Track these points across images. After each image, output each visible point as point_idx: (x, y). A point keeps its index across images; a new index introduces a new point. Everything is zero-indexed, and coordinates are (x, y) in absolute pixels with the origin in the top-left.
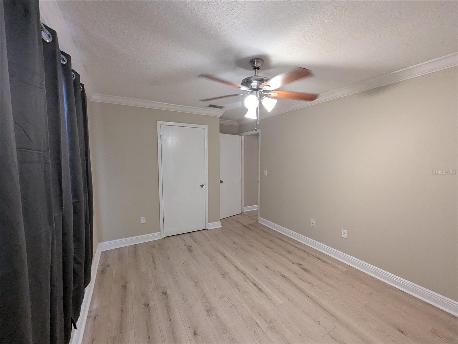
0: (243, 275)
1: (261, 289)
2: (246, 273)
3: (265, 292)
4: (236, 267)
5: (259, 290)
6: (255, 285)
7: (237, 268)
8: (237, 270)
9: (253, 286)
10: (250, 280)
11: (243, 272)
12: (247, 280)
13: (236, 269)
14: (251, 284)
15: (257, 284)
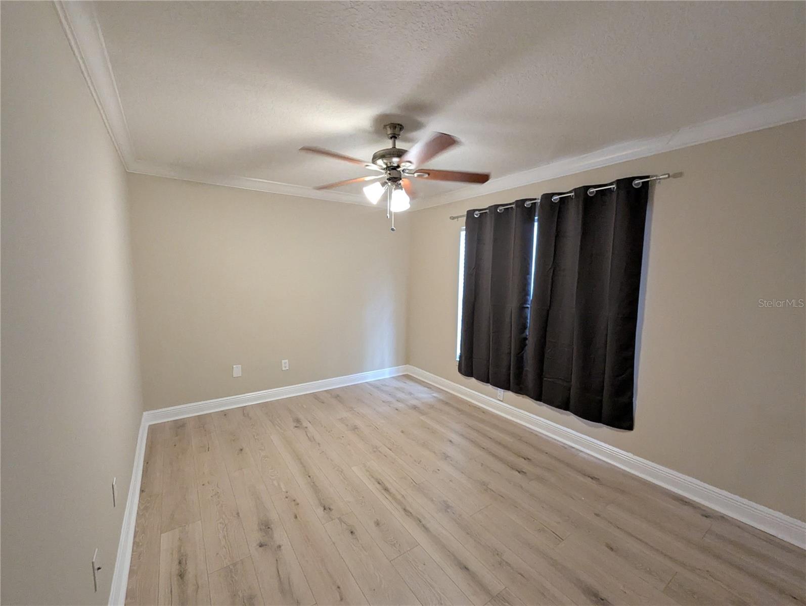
0: (408, 508)
1: (379, 483)
2: (403, 513)
3: (372, 479)
4: (426, 529)
5: (380, 482)
6: (386, 490)
7: (424, 526)
8: (422, 520)
9: (389, 486)
10: (395, 498)
11: (407, 515)
12: (399, 497)
13: (424, 522)
14: (393, 490)
15: (383, 491)
